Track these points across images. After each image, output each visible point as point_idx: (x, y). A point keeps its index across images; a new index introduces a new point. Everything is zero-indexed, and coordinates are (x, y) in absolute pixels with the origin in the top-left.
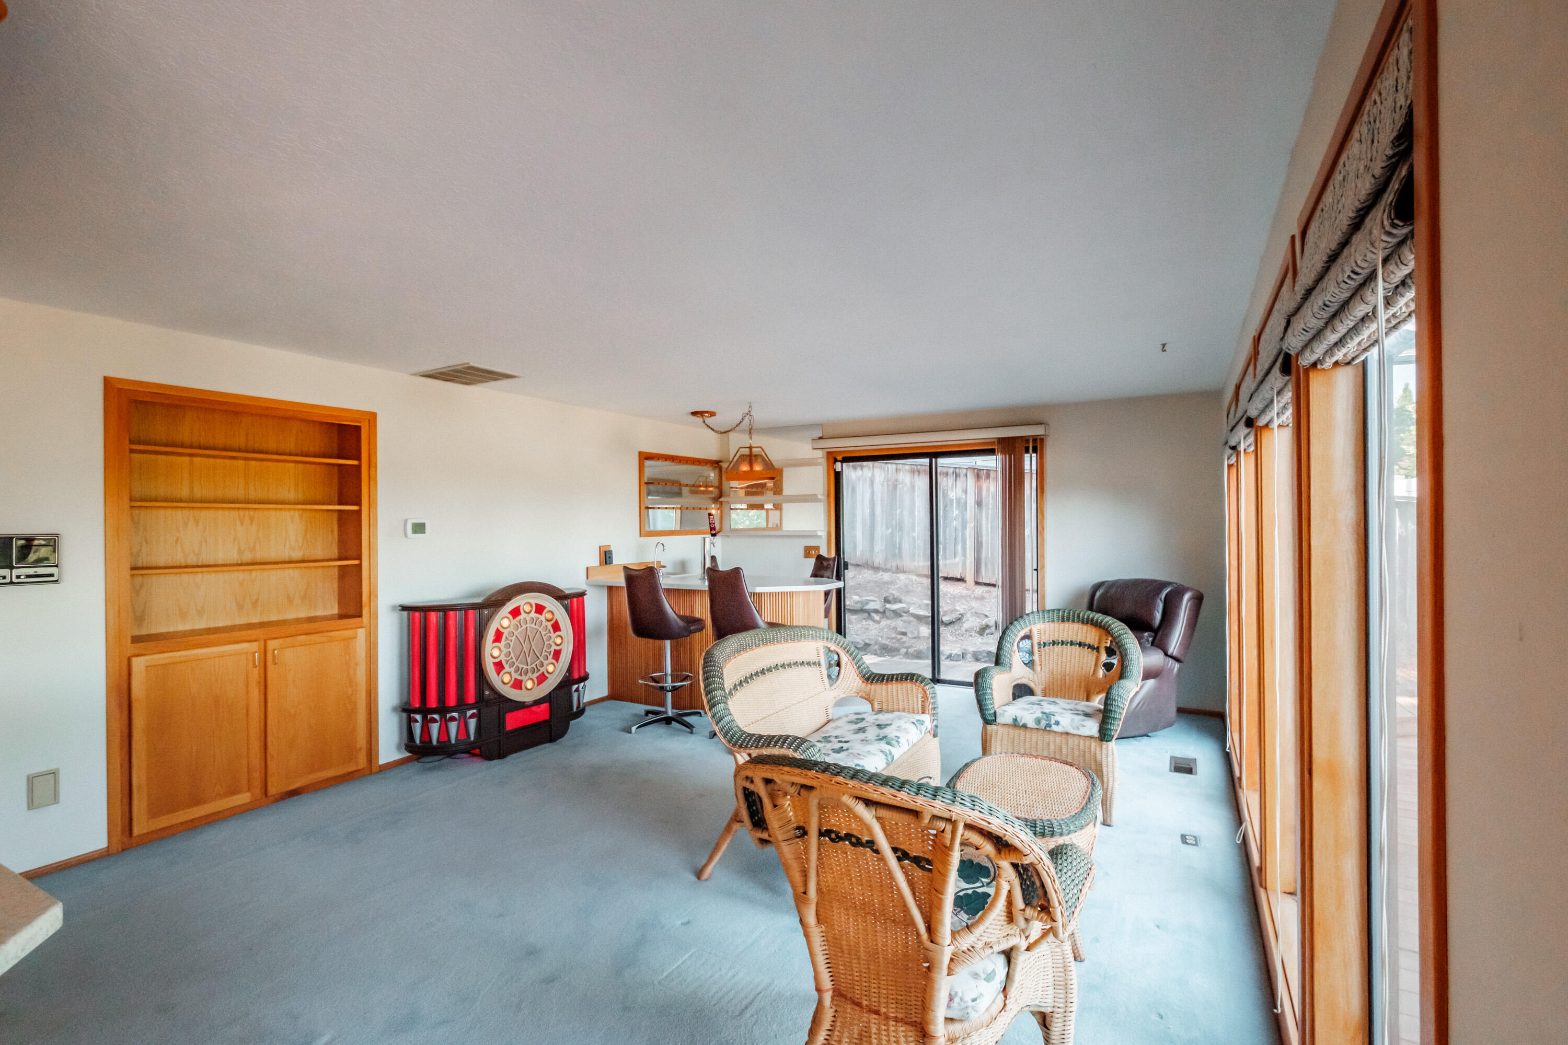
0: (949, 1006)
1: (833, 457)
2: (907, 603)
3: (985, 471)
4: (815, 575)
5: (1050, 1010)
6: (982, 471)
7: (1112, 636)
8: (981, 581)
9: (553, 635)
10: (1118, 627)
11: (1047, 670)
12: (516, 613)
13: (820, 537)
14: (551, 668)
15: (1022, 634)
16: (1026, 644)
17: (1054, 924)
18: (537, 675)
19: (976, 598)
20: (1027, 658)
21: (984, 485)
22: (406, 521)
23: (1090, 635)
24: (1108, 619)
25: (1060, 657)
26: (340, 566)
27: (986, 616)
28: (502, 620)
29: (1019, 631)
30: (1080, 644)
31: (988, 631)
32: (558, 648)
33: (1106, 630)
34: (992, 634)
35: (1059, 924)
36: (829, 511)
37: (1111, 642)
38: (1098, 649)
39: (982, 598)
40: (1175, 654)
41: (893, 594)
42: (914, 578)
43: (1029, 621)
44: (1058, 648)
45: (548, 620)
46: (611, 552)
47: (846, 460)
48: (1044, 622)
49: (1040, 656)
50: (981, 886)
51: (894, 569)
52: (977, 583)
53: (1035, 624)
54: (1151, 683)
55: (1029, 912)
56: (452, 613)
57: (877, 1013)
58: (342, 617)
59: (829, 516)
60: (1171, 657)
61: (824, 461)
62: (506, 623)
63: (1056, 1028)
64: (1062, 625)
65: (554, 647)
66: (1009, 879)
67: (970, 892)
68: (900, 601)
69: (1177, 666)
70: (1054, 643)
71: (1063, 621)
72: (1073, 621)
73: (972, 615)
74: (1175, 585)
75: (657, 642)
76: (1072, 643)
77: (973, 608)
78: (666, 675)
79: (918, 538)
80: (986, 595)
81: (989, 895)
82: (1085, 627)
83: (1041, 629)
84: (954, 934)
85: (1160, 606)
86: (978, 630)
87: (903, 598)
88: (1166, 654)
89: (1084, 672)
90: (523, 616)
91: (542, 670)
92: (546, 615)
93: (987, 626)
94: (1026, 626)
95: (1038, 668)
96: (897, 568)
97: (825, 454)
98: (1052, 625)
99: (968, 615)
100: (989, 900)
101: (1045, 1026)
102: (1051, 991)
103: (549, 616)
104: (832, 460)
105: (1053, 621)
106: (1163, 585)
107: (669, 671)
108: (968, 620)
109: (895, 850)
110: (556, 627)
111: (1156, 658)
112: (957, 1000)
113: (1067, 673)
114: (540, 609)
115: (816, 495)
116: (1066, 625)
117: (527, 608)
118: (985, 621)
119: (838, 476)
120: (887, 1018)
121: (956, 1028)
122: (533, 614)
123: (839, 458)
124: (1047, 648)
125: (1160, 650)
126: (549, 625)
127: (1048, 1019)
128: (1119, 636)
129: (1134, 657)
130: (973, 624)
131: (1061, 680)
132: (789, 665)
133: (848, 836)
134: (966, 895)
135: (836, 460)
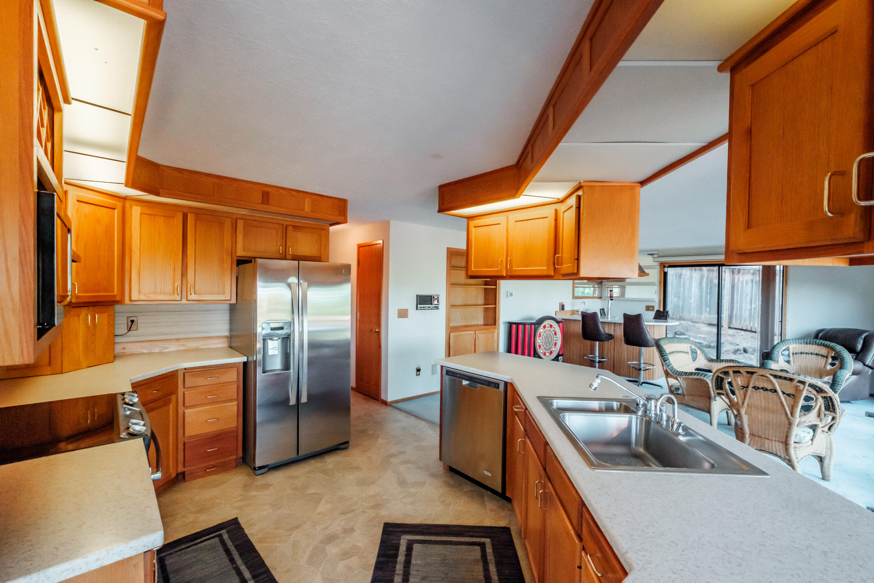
0: (795, 438)
1: (663, 265)
2: (688, 336)
3: (737, 270)
4: (655, 318)
5: (824, 456)
6: (735, 270)
7: (835, 351)
8: (732, 326)
9: (555, 337)
10: (839, 348)
11: (797, 365)
12: (544, 327)
13: (655, 301)
14: (554, 349)
15: (784, 348)
16: (786, 353)
17: (836, 415)
18: (550, 351)
19: (730, 335)
20: (787, 359)
21: (736, 277)
22: (507, 292)
23: (823, 351)
24: (833, 344)
25: (805, 360)
26: (484, 308)
27: (738, 345)
28: (541, 330)
29: (782, 347)
30: (816, 354)
31: (739, 352)
32: (556, 342)
33: (832, 349)
34: (741, 354)
35: (838, 415)
36: (660, 290)
37: (835, 354)
38: (827, 357)
39: (733, 336)
40: (870, 364)
41: (680, 331)
42: (690, 323)
43: (788, 343)
44: (803, 356)
45: (553, 331)
46: (564, 305)
47: (670, 266)
48: (796, 344)
49: (794, 359)
50: (809, 403)
51: (678, 318)
52: (730, 328)
53: (791, 344)
54: (855, 377)
55: (827, 412)
56: (520, 326)
57: (768, 439)
58: (484, 325)
59: (660, 292)
60: (867, 366)
61: (658, 267)
62: (542, 331)
63: (826, 462)
64: (806, 346)
65: (555, 341)
66: (821, 402)
67: (806, 404)
68: (684, 335)
69: (870, 371)
70: (801, 353)
71: (807, 344)
72: (813, 344)
73: (728, 344)
74: (871, 332)
75: (593, 342)
76: (811, 354)
77: (728, 340)
78: (596, 356)
79: (694, 303)
80: (735, 334)
81: (812, 406)
82: (819, 347)
83: (793, 347)
84: (800, 416)
85: (861, 342)
86: (733, 351)
87: (685, 333)
88: (864, 364)
89: (818, 366)
90: (546, 328)
91: (551, 350)
92: (552, 329)
93: (738, 350)
94: (786, 345)
95: (792, 363)
96: (680, 318)
97: (659, 264)
98: (800, 345)
99: (726, 344)
100: (813, 407)
101: (821, 461)
102: (825, 450)
103: (554, 329)
104: (663, 267)
105: (801, 344)
106: (862, 332)
107: (597, 355)
108: (725, 346)
109: (782, 391)
110: (555, 334)
111: (859, 366)
112: (798, 436)
113: (809, 366)
114: (551, 326)
115: (655, 283)
116: (809, 346)
117: (548, 326)
118: (737, 347)
119: (665, 274)
120: (772, 440)
121: (797, 445)
122: (549, 328)
123: (667, 265)
124: (797, 355)
125: (860, 363)
126: (554, 332)
127: (823, 459)
128: (839, 352)
129: (848, 361)
130: (729, 348)
131: (805, 369)
132: (679, 352)
133: (762, 388)
134: (805, 405)
135: (664, 267)
